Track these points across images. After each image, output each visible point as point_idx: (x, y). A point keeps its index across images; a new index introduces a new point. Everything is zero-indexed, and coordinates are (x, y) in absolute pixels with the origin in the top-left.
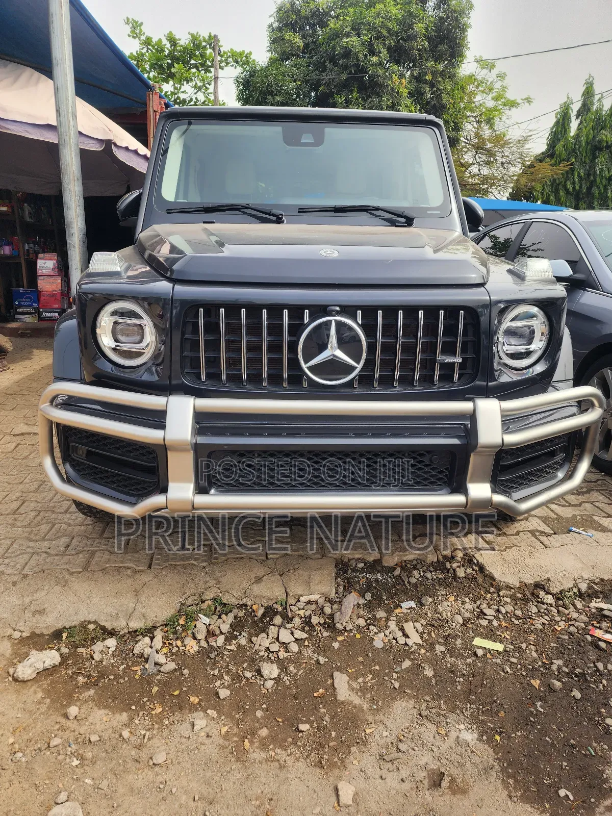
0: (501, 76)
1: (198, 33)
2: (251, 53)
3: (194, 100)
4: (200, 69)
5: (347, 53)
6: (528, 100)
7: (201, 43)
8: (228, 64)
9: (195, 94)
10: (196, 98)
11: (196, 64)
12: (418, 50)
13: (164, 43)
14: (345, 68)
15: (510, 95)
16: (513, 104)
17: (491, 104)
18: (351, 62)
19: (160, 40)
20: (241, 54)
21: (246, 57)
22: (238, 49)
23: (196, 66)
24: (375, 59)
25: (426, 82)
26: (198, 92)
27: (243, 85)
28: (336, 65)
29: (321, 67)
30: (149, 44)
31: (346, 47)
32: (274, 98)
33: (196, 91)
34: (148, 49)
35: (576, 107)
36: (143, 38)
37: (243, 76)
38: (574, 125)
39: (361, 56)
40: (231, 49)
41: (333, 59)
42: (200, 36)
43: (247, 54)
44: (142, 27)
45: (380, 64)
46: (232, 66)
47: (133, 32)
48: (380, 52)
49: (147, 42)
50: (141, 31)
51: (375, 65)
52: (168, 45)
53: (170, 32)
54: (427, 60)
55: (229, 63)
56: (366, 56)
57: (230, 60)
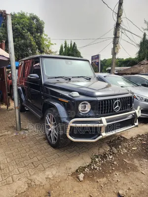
0: (49, 38)
6: (55, 44)
15: (51, 42)
16: (52, 44)
17: (48, 44)
35: (64, 46)
38: (64, 49)
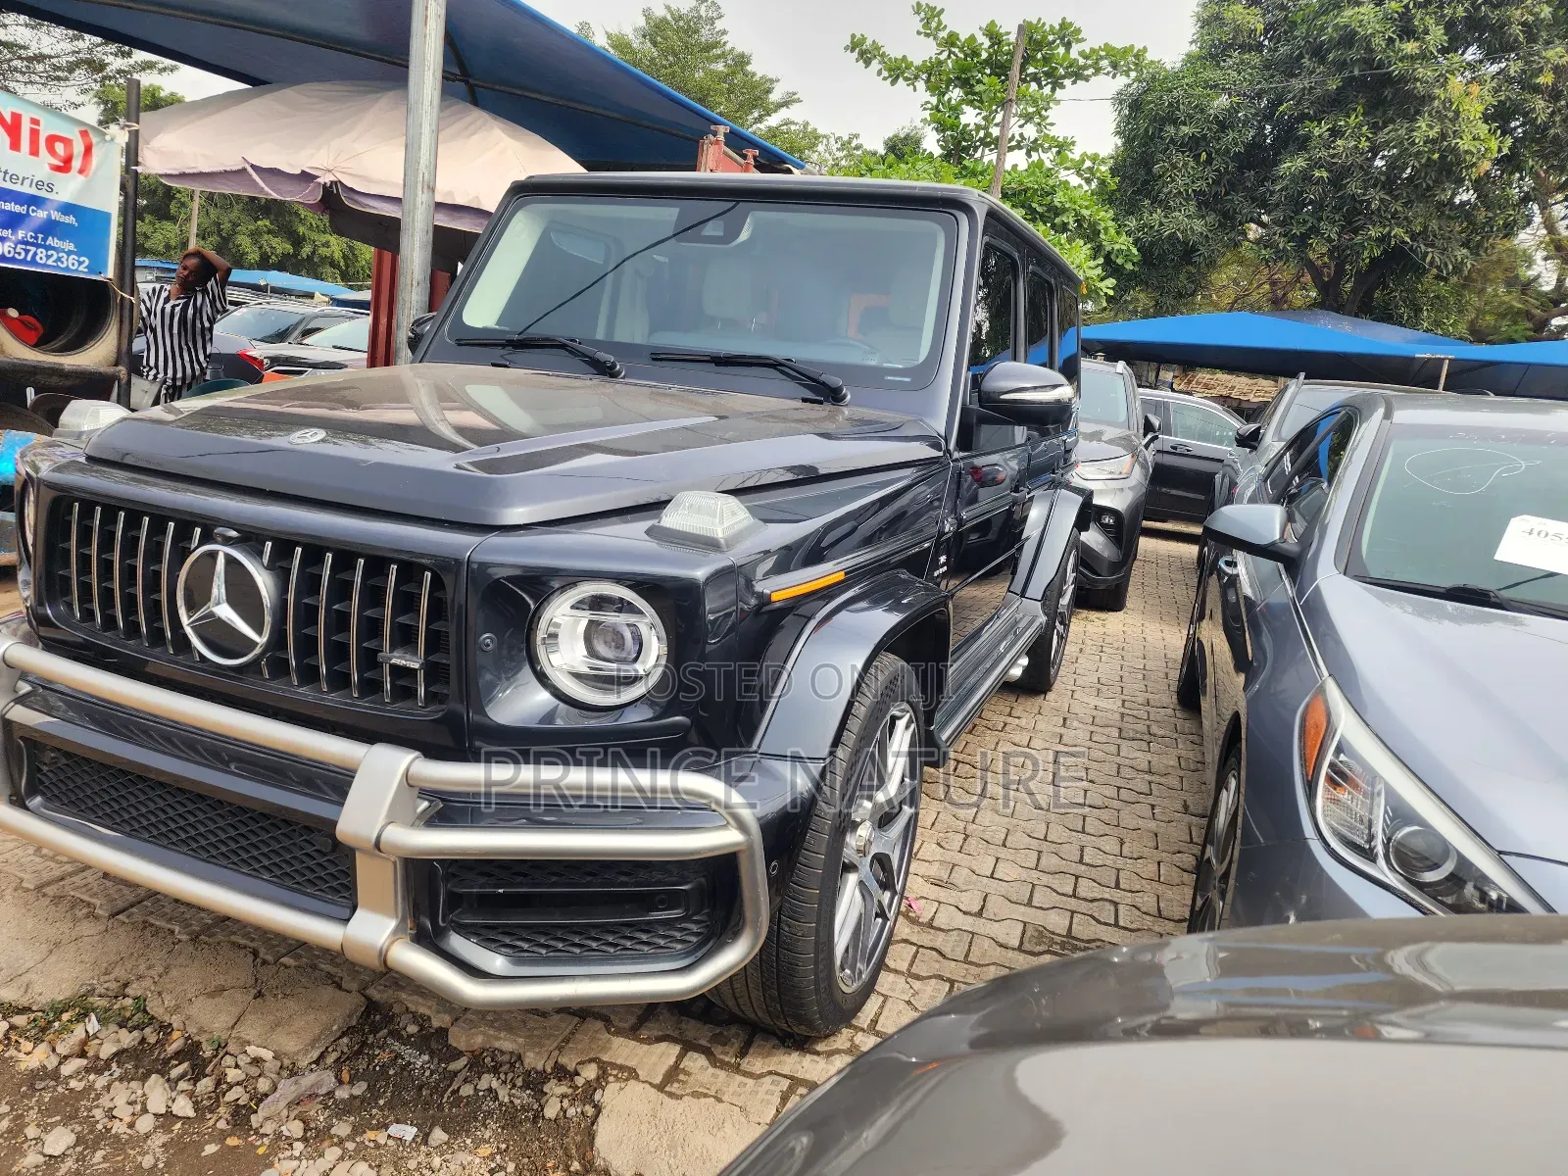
1: (1040, 19)
2: (1145, 49)
3: (1017, 137)
4: (1044, 83)
5: (1348, 38)
7: (1044, 37)
8: (1098, 70)
9: (1021, 126)
10: (1021, 135)
11: (1036, 74)
12: (1524, 24)
13: (979, 41)
14: (1341, 65)
18: (1354, 54)
19: (972, 38)
20: (1126, 51)
21: (1137, 56)
22: (1119, 44)
23: (1035, 78)
24: (1410, 47)
25: (1536, 89)
26: (1026, 123)
27: (1130, 107)
28: (1322, 60)
29: (1290, 67)
30: (953, 45)
31: (1346, 26)
32: (1178, 129)
33: (1022, 122)
34: (950, 52)
36: (943, 34)
37: (1131, 90)
39: (1378, 42)
40: (1106, 45)
41: (1318, 52)
42: (1044, 24)
43: (1139, 51)
44: (942, 17)
45: (1424, 56)
46: (1108, 74)
47: (927, 25)
48: (1426, 32)
49: (951, 41)
50: (940, 23)
51: (1412, 58)
52: (987, 43)
53: (993, 22)
54: (1548, 43)
55: (1101, 69)
56: (1391, 41)
57: (1104, 63)
